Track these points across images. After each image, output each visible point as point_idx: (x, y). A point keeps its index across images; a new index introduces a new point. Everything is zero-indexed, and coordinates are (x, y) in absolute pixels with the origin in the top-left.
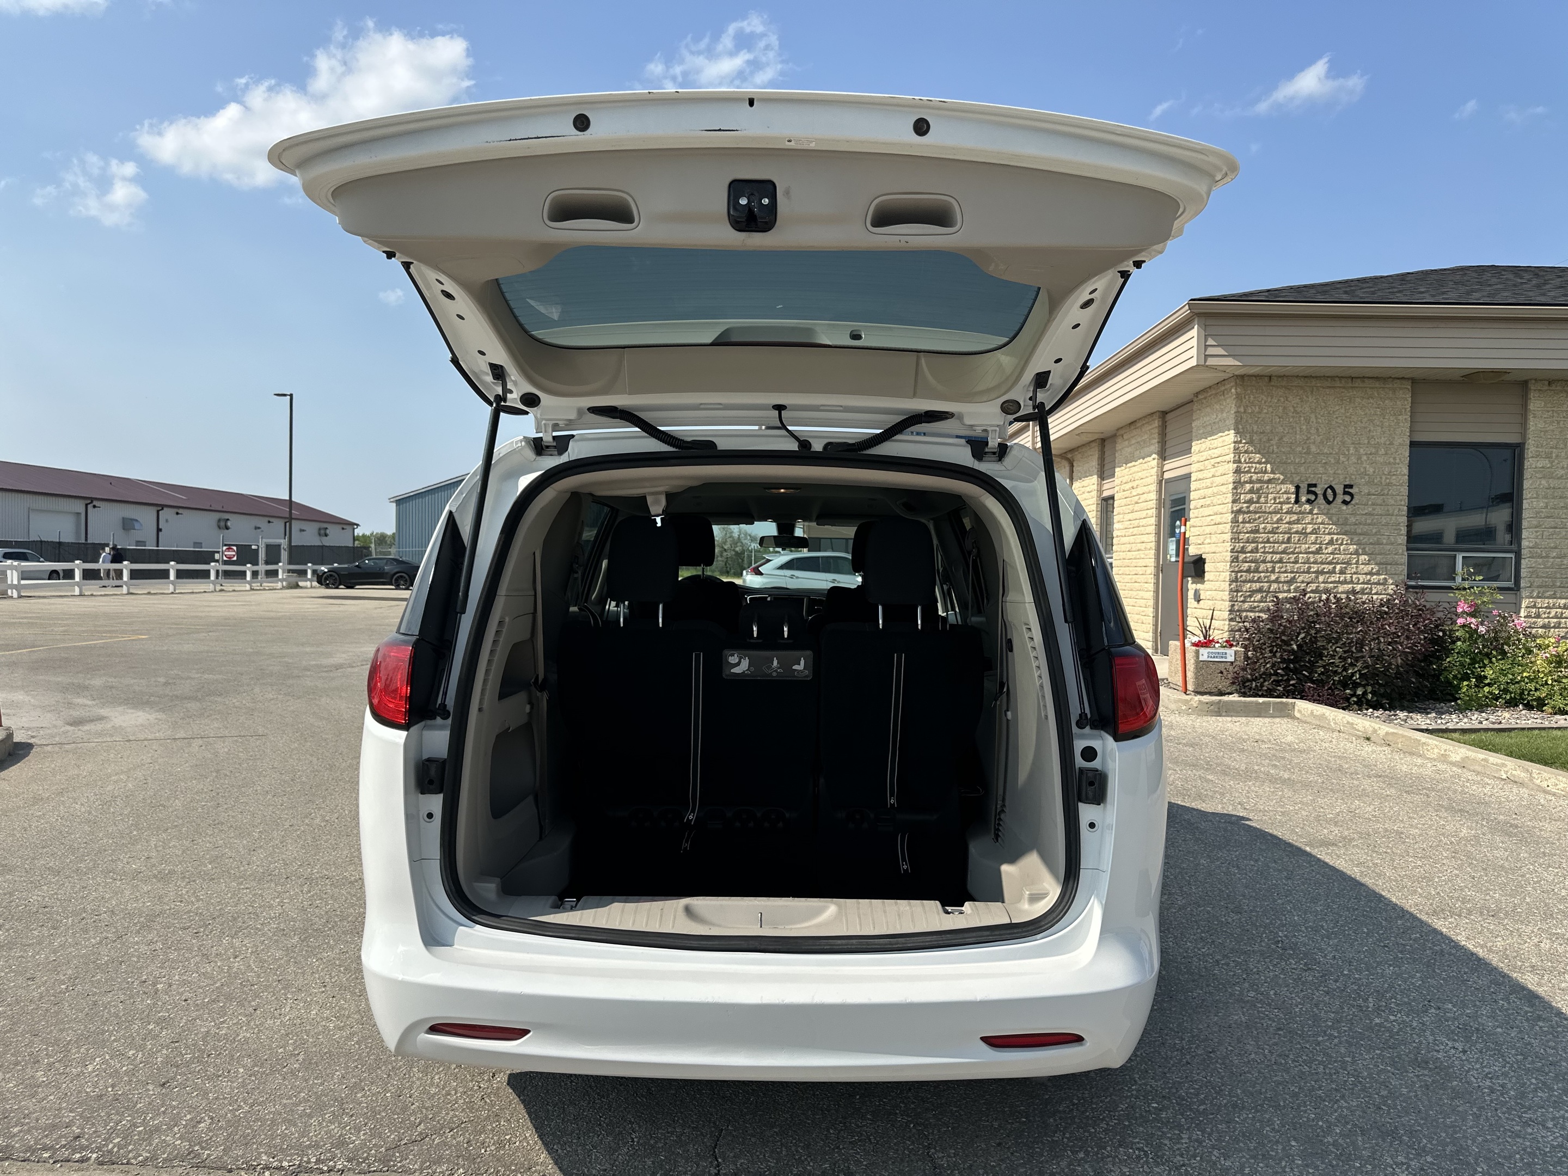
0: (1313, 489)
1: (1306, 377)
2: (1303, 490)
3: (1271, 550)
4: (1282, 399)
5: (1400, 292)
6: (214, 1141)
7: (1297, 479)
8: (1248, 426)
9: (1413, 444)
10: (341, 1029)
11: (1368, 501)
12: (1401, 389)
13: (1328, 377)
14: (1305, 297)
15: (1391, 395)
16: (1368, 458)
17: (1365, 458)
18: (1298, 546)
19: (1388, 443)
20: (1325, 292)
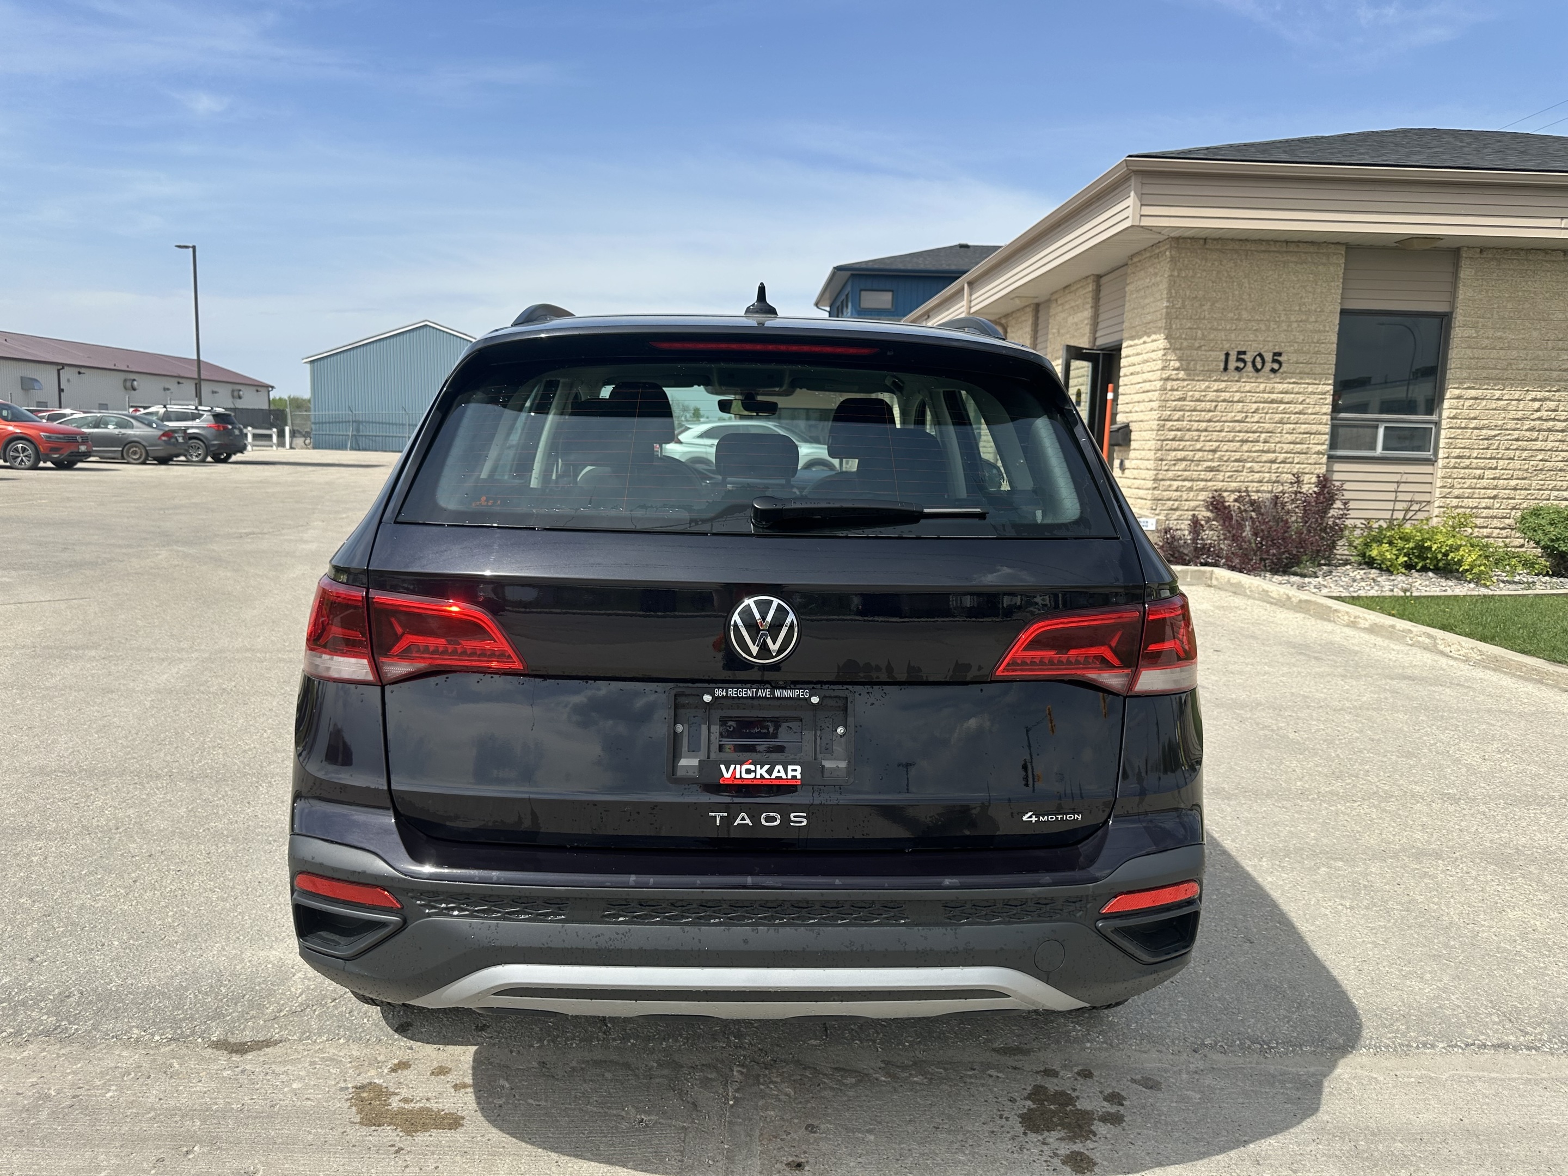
0: (1242, 356)
1: (1241, 240)
2: (1233, 357)
3: (1197, 419)
4: (1216, 263)
5: (1340, 152)
6: (82, 1016)
7: (1227, 346)
8: (1181, 291)
9: (1343, 312)
10: (224, 900)
11: (1296, 369)
12: (1334, 254)
13: (1263, 241)
14: (1245, 156)
15: (1324, 261)
16: (1299, 326)
17: (1295, 325)
18: (1224, 414)
19: (1318, 310)
20: (1263, 152)
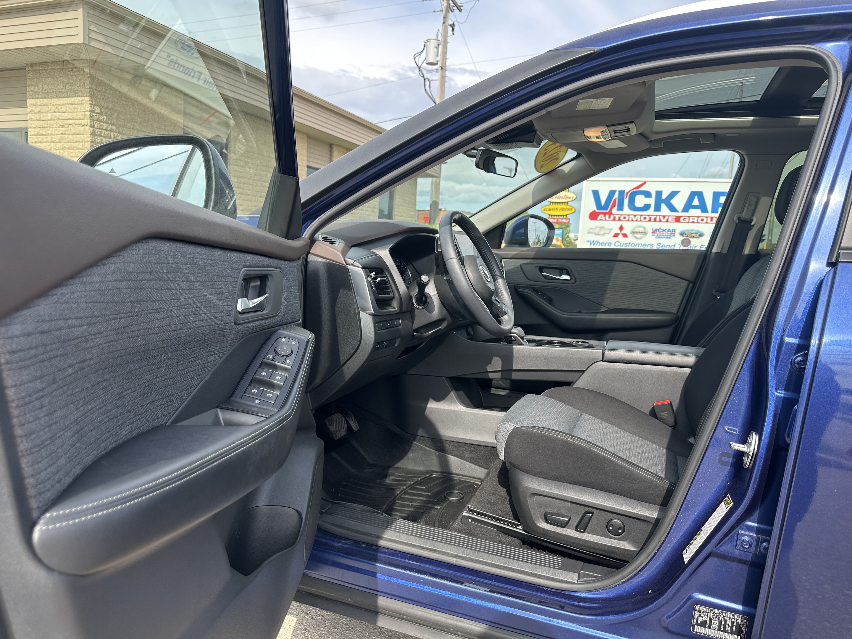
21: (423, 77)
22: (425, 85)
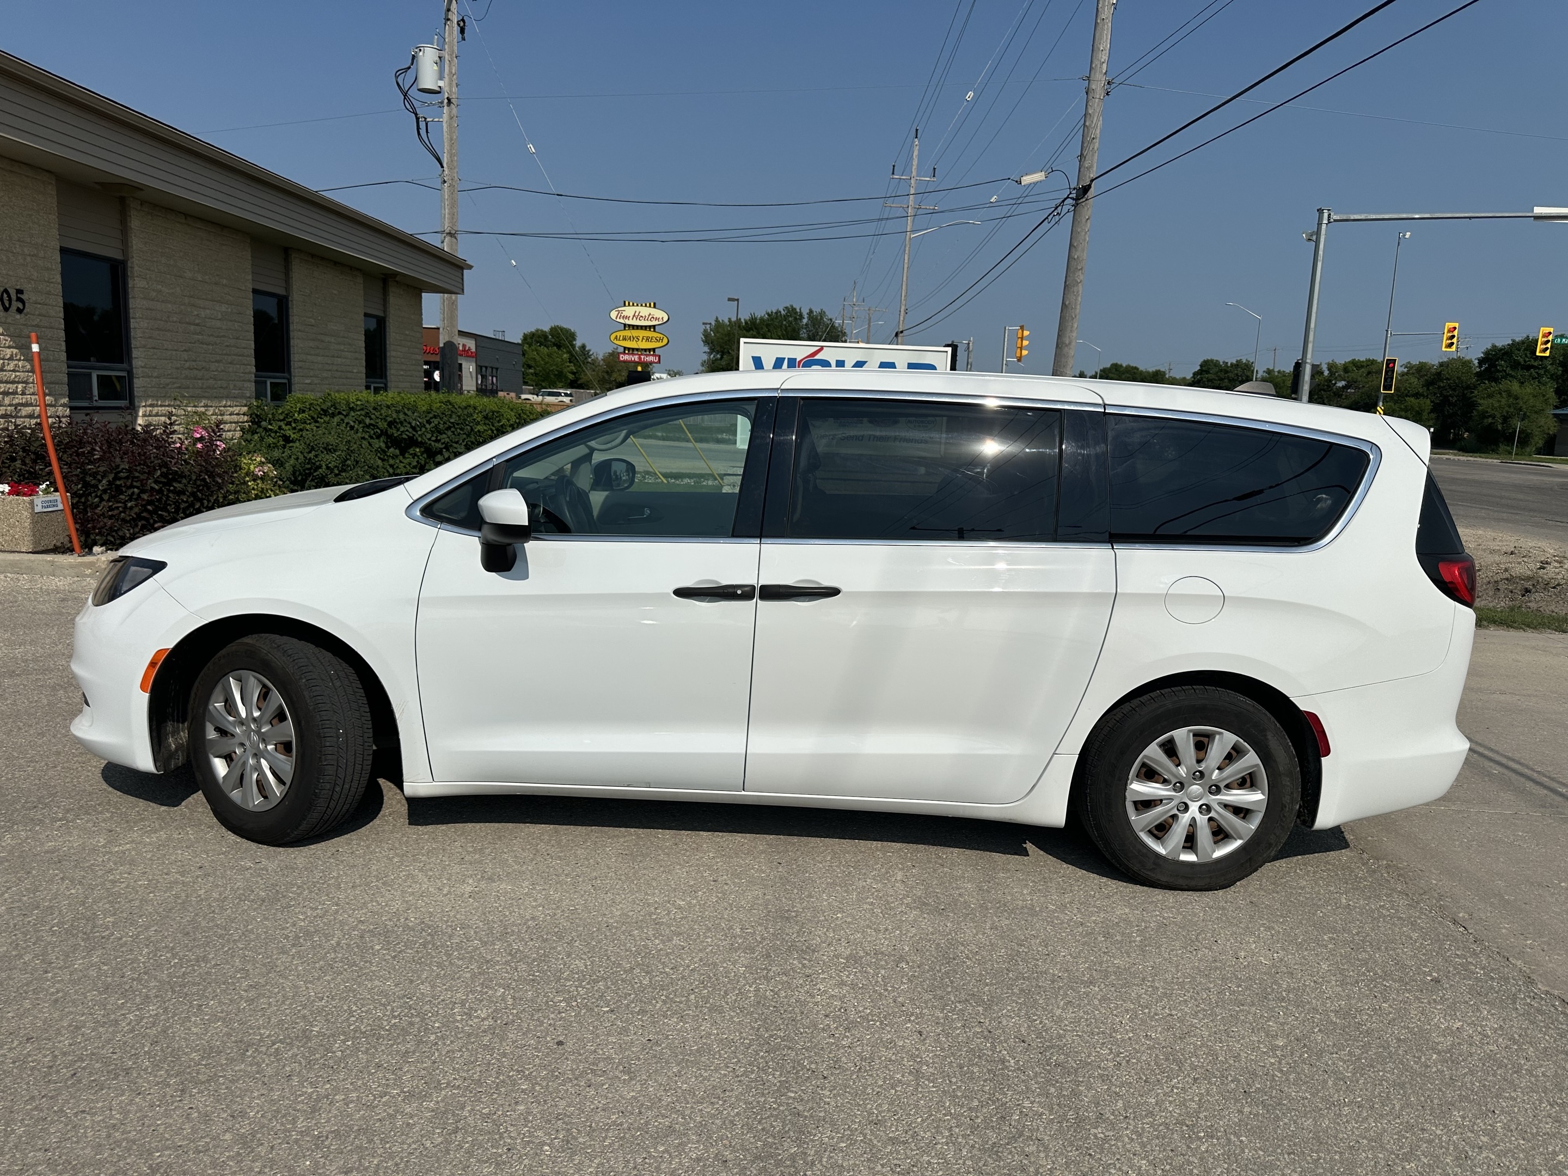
9: (64, 251)
11: (36, 310)
12: (49, 185)
15: (42, 189)
16: (31, 260)
19: (44, 244)
21: (416, 114)
22: (418, 128)
